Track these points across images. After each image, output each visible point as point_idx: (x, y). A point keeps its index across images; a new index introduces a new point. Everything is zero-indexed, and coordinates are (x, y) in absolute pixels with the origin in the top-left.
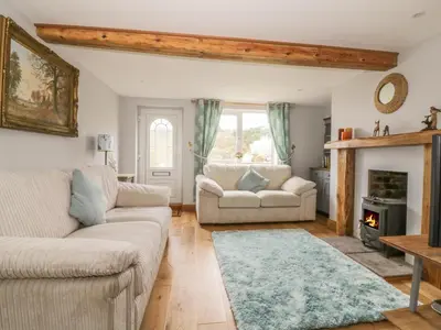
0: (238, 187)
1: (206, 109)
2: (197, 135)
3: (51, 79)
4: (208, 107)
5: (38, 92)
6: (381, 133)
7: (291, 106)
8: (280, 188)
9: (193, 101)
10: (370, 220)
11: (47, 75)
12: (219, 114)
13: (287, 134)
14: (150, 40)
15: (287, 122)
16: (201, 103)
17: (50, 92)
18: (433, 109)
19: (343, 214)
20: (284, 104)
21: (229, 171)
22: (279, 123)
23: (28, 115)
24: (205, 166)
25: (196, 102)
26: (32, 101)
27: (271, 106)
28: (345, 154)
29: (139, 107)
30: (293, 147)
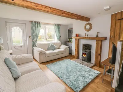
1: (35, 24)
6: (87, 36)
7: (60, 25)
8: (59, 48)
9: (30, 21)
10: (84, 55)
13: (59, 33)
14: (33, 6)
15: (59, 29)
18: (98, 32)
19: (77, 54)
21: (45, 44)
22: (57, 30)
24: (37, 44)
27: (55, 25)
28: (77, 40)
29: (6, 22)
30: (61, 36)
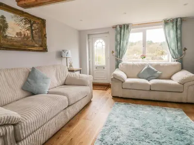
0: (139, 77)
1: (121, 31)
2: (116, 47)
3: (28, 26)
4: (122, 29)
5: (20, 32)
8: (170, 78)
9: (113, 27)
11: (25, 24)
12: (129, 32)
13: (179, 39)
15: (179, 32)
16: (118, 28)
17: (29, 32)
20: (177, 19)
23: (15, 43)
25: (115, 27)
26: (17, 36)
27: (166, 22)
29: (89, 35)
30: (185, 49)
